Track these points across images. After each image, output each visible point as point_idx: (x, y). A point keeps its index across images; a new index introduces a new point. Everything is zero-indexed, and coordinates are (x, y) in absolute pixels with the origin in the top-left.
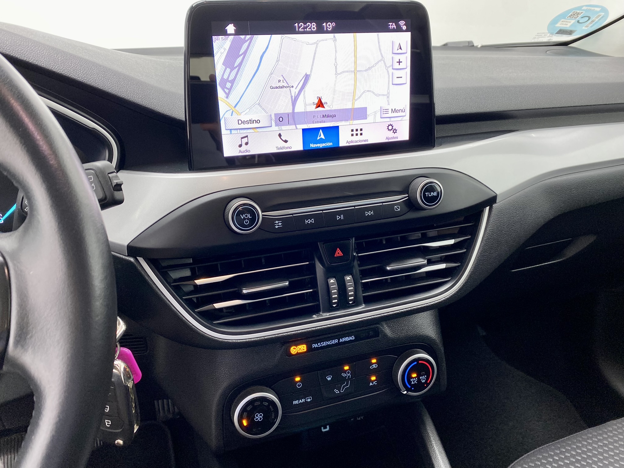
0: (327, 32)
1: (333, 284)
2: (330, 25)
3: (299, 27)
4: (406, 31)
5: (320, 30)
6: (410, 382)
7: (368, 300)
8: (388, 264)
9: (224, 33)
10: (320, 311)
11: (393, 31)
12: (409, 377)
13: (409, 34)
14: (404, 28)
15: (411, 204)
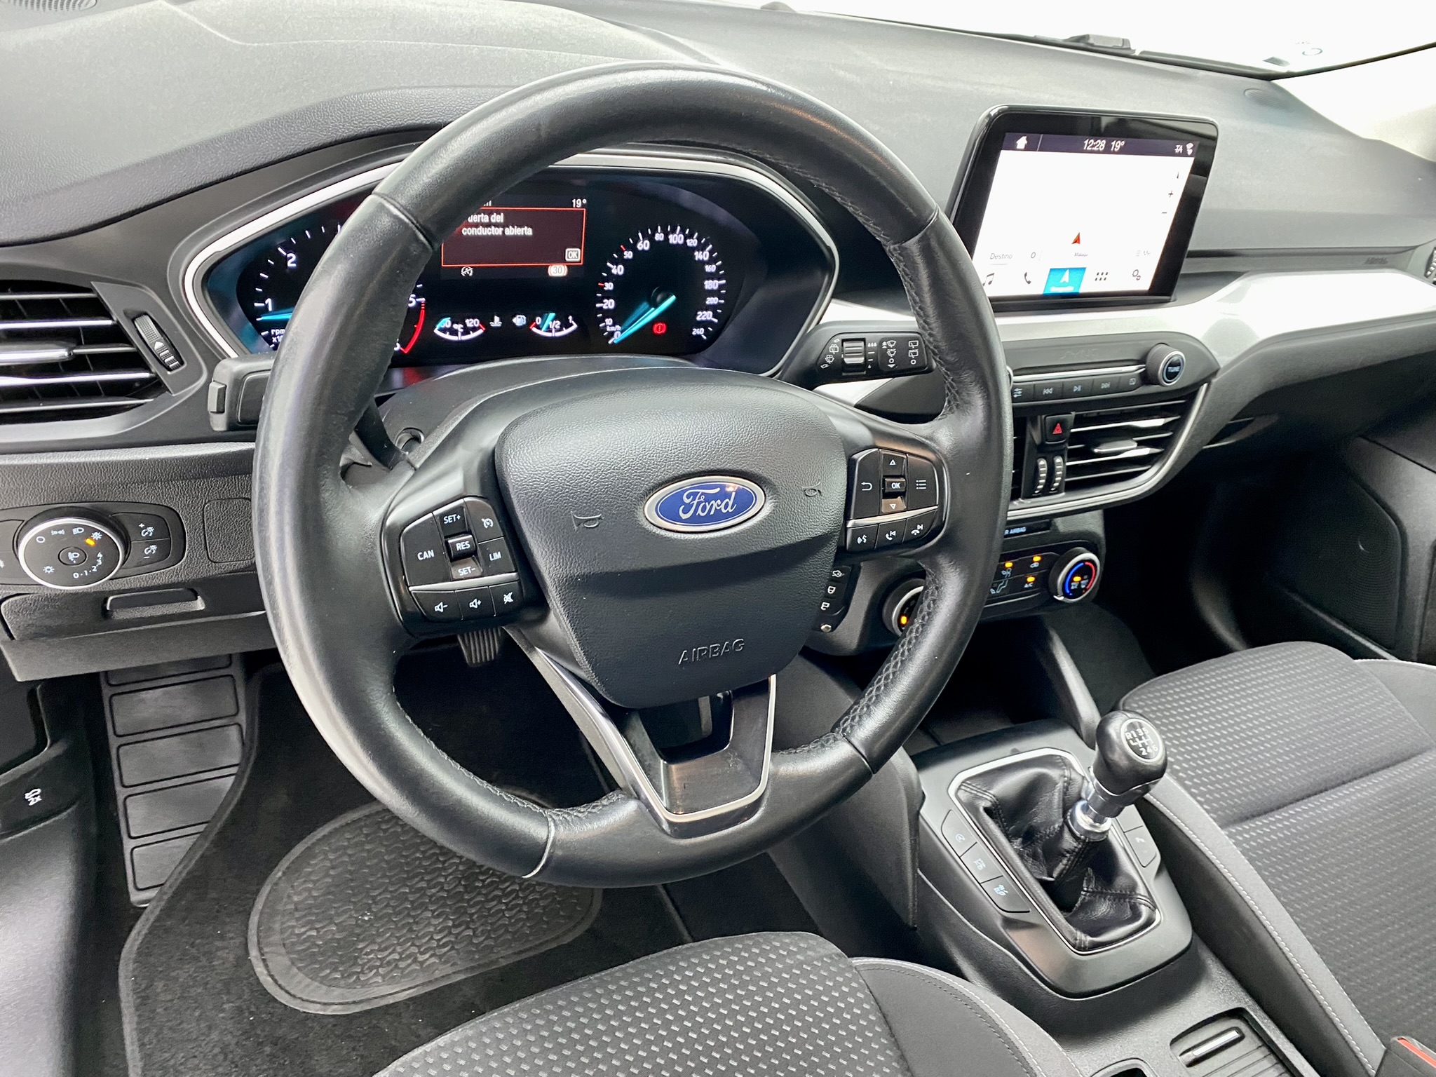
0: (1114, 153)
1: (1043, 466)
2: (1118, 144)
3: (1088, 145)
4: (1191, 156)
5: (1107, 150)
6: (1070, 586)
7: (1071, 487)
8: (1097, 445)
9: (1013, 147)
10: (1019, 497)
11: (1179, 155)
12: (1071, 581)
13: (1191, 160)
14: (1190, 152)
15: (1147, 378)
